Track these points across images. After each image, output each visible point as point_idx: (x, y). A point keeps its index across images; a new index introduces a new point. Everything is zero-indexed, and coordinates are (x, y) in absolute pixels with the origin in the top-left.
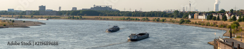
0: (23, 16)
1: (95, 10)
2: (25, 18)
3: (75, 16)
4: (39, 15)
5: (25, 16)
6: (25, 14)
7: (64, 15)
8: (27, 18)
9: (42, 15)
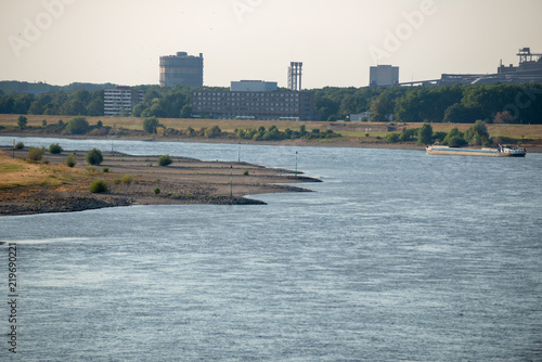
0: (92, 121)
1: (521, 82)
2: (105, 132)
3: (437, 128)
4: (188, 114)
5: (107, 121)
6: (100, 111)
7: (357, 119)
8: (124, 134)
9: (205, 115)
